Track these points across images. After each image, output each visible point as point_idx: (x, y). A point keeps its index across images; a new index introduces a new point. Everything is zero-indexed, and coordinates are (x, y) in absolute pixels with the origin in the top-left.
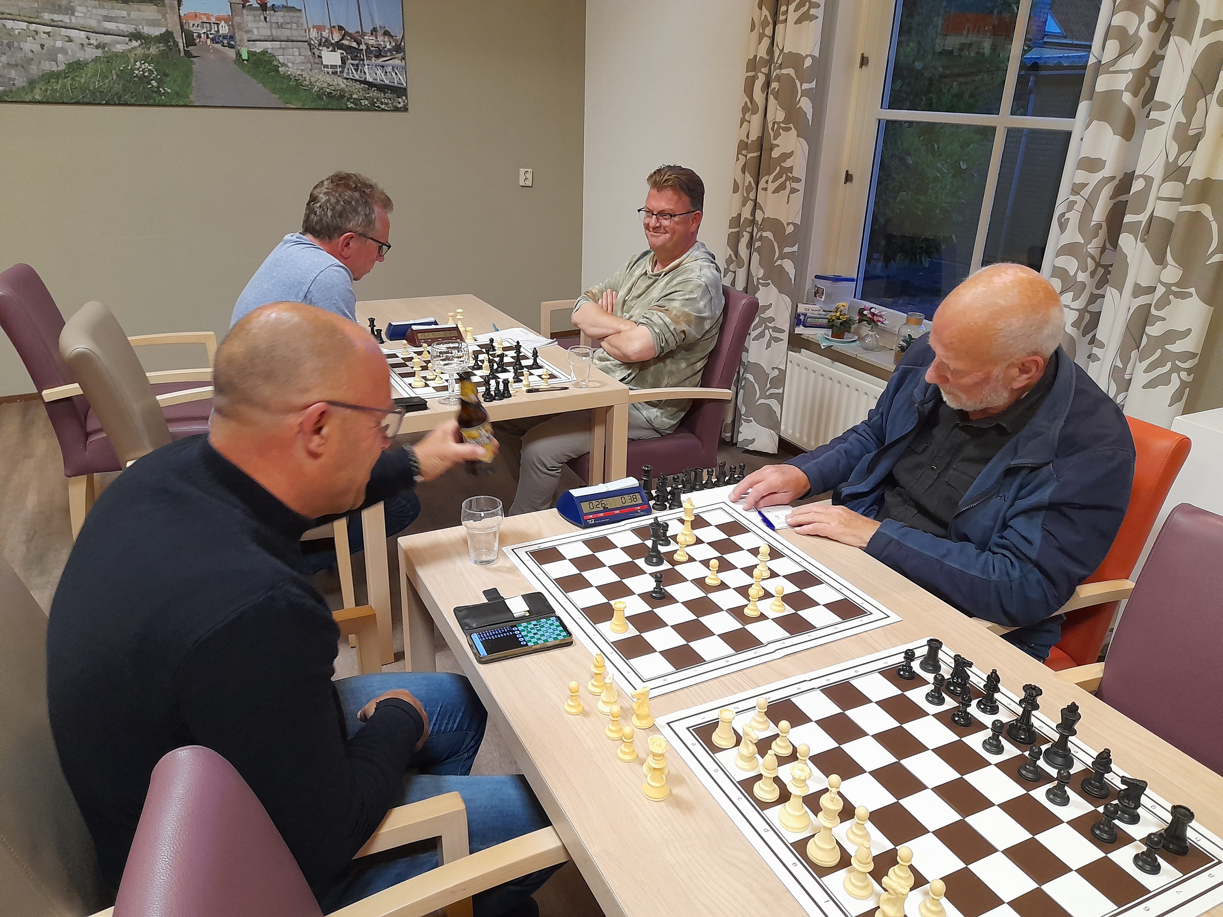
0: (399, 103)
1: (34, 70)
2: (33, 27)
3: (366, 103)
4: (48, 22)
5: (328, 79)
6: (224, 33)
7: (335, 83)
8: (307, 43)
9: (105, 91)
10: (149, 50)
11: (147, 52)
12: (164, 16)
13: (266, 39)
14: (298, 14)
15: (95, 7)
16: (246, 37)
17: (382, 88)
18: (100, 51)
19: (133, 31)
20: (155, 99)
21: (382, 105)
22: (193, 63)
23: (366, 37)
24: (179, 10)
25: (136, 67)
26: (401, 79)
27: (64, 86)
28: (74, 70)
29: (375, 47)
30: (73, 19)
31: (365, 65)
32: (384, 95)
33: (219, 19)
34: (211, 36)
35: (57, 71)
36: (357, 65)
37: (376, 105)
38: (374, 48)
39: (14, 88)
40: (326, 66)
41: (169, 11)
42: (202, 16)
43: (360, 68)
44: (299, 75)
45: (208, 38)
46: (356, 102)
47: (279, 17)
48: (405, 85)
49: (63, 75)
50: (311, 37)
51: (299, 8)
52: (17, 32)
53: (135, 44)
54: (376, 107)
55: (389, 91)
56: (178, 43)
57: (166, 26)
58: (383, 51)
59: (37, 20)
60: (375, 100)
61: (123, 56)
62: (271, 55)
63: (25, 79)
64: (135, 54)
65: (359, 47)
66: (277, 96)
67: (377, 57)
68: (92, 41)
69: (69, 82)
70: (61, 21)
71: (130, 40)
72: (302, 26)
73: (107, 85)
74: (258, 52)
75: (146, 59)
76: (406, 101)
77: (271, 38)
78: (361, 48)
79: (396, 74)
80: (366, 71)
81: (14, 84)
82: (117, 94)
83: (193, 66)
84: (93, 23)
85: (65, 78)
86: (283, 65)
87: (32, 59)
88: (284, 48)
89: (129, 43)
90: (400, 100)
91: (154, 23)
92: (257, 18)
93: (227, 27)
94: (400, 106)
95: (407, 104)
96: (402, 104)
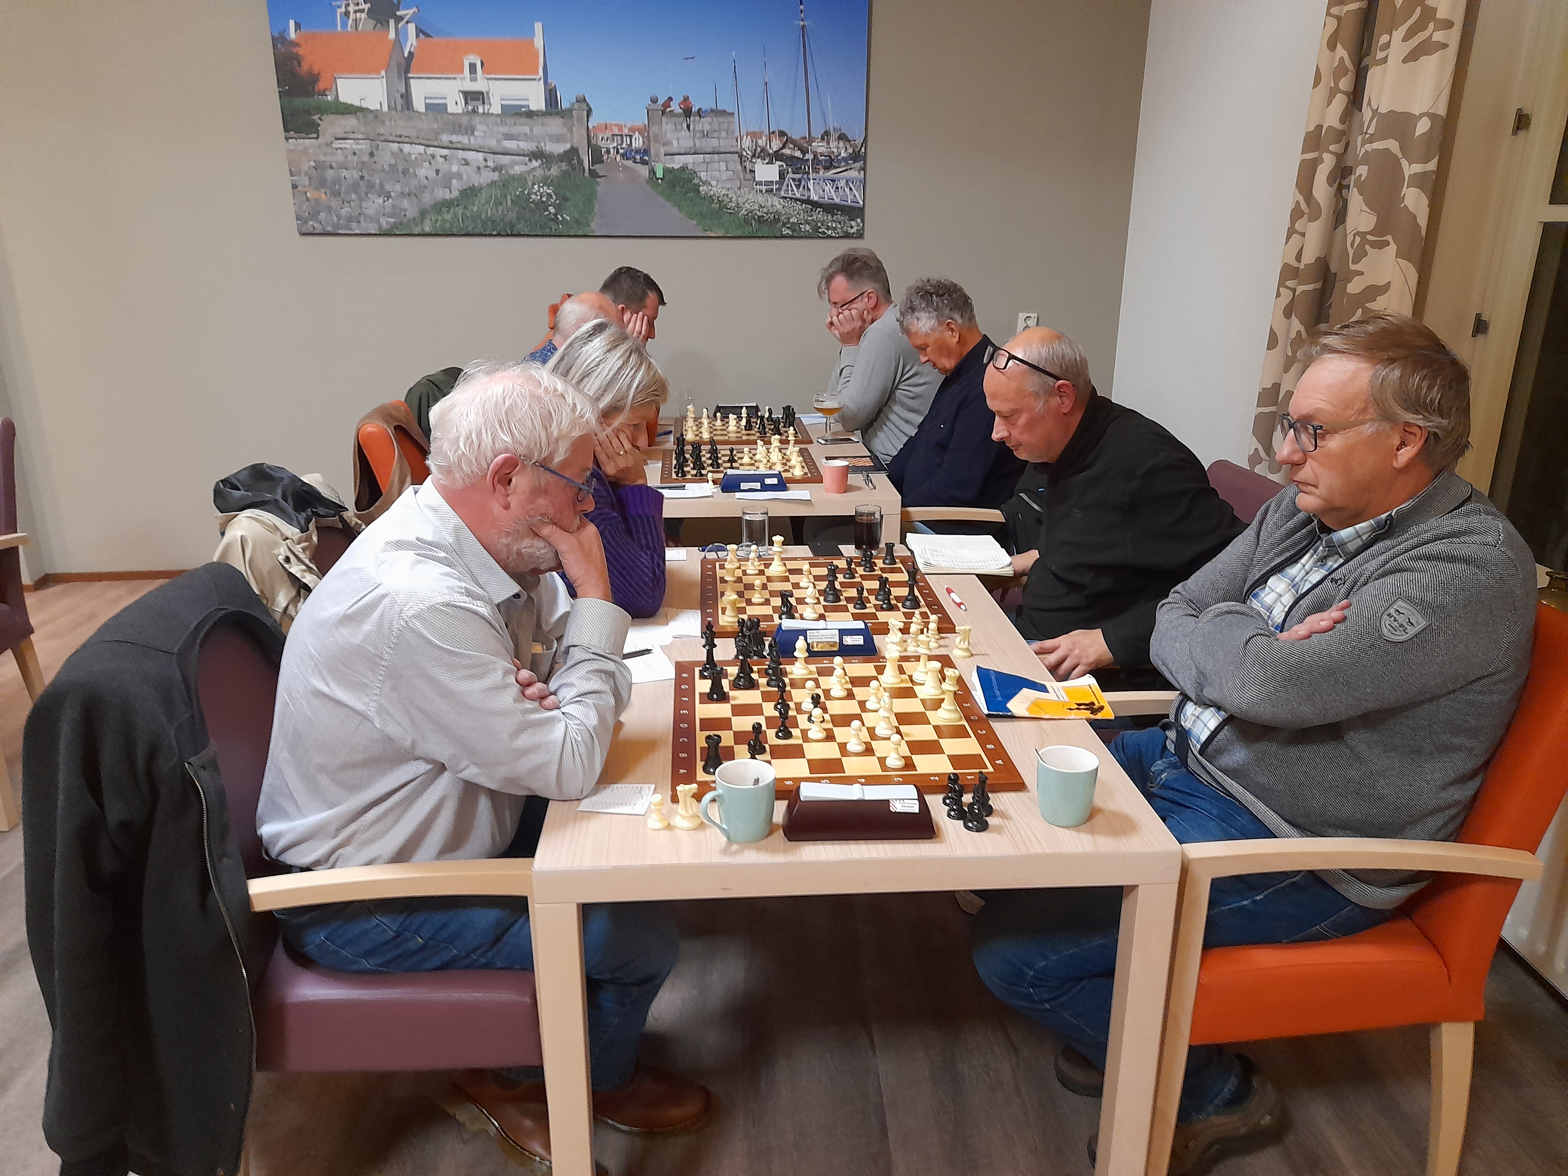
0: (852, 227)
1: (427, 199)
2: (431, 150)
3: (807, 229)
4: (446, 145)
5: (759, 199)
6: (637, 145)
7: (770, 203)
8: (737, 155)
9: (497, 220)
10: (550, 170)
11: (547, 173)
12: (570, 130)
13: (688, 150)
14: (729, 119)
15: (497, 124)
16: (662, 151)
17: (830, 208)
18: (497, 173)
19: (535, 149)
20: (551, 229)
21: (828, 230)
22: (598, 184)
23: (813, 144)
24: (588, 121)
25: (534, 191)
26: (857, 195)
27: (455, 215)
28: (468, 197)
29: (826, 156)
30: (472, 139)
31: (809, 180)
32: (833, 217)
33: (633, 130)
34: (621, 151)
35: (450, 199)
36: (800, 180)
37: (820, 230)
38: (823, 157)
39: (405, 220)
40: (760, 183)
41: (576, 123)
42: (613, 127)
43: (803, 183)
44: (723, 196)
45: (618, 152)
46: (794, 227)
47: (705, 124)
48: (861, 203)
49: (456, 203)
50: (743, 147)
51: (732, 112)
52: (413, 157)
53: (535, 164)
54: (820, 233)
55: (839, 213)
56: (583, 161)
57: (572, 142)
58: (835, 161)
59: (435, 143)
60: (819, 225)
61: (521, 179)
62: (692, 172)
63: (416, 209)
64: (534, 176)
65: (804, 155)
66: (695, 222)
67: (827, 168)
68: (490, 164)
69: (460, 211)
70: (460, 142)
71: (530, 160)
72: (734, 133)
73: (500, 212)
74: (675, 168)
75: (546, 181)
76: (861, 225)
77: (693, 151)
78: (807, 157)
79: (851, 189)
80: (811, 187)
81: (405, 215)
82: (511, 222)
83: (598, 188)
84: (492, 143)
85: (458, 205)
86: (705, 183)
87: (426, 187)
88: (708, 163)
89: (528, 164)
90: (853, 223)
91: (559, 139)
92: (679, 127)
93: (641, 139)
94: (852, 231)
95: (863, 229)
96: (855, 228)
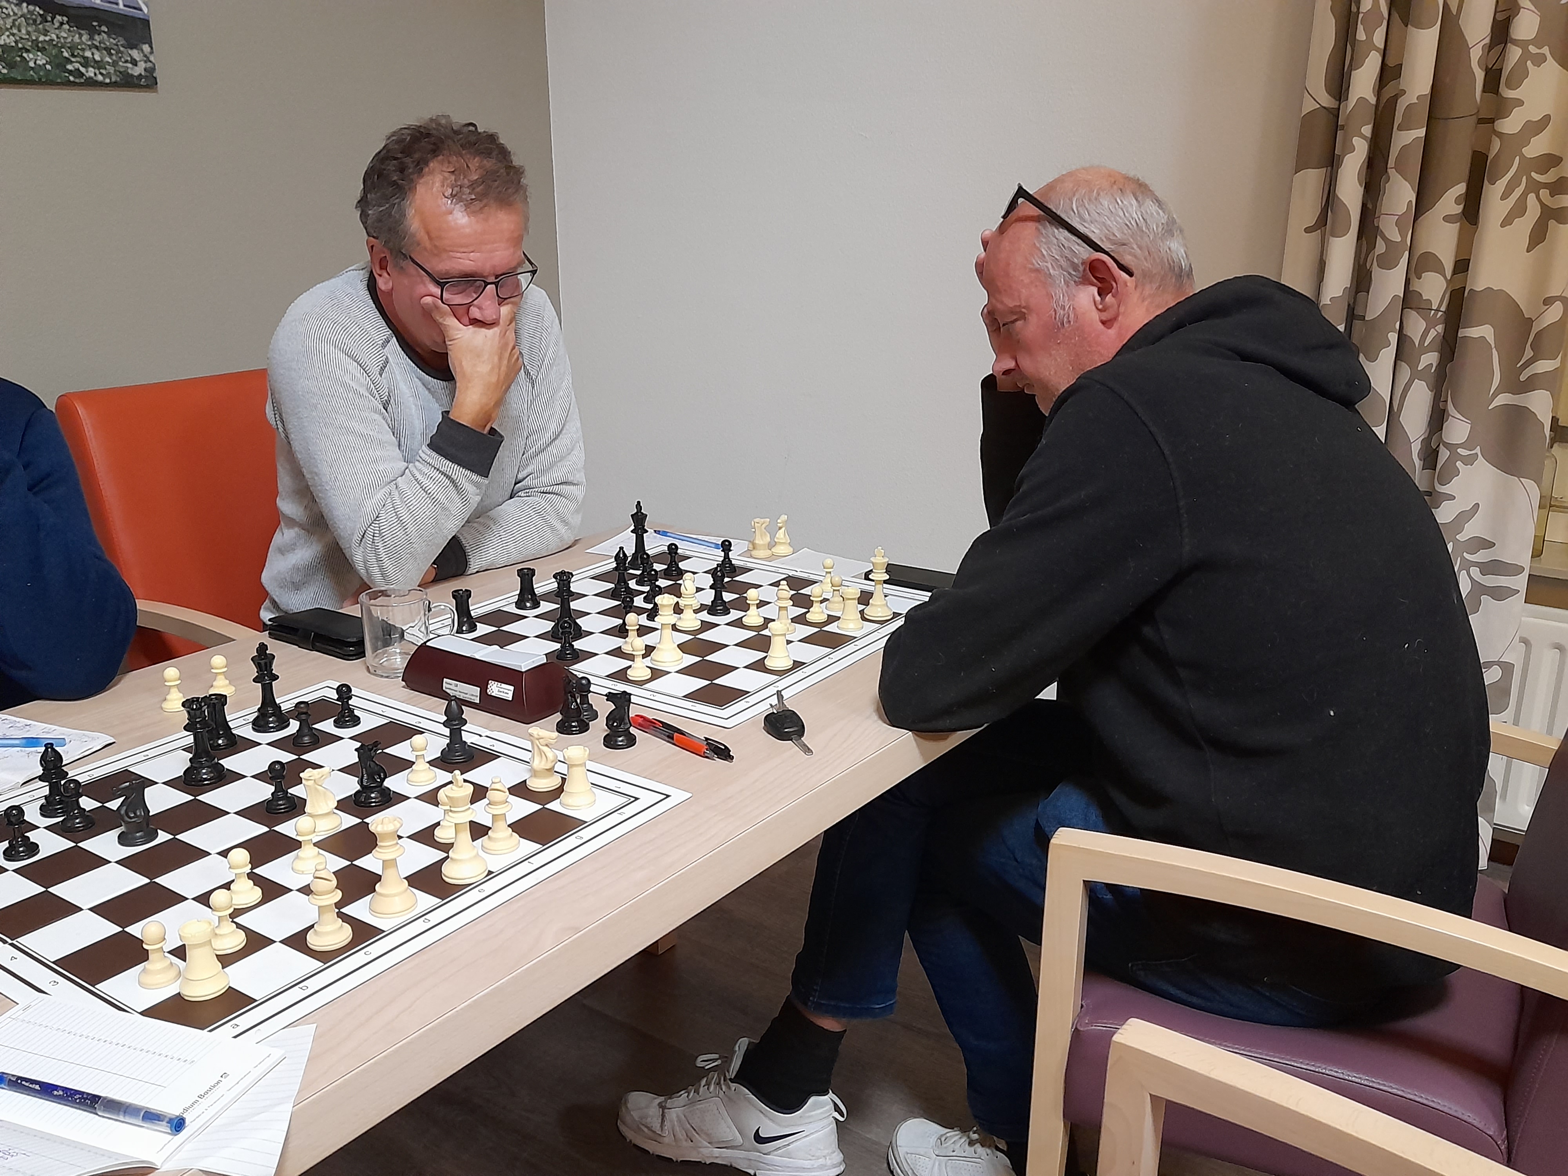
0: (135, 63)
3: (38, 62)
17: (82, 17)
21: (85, 66)
32: (91, 38)
37: (70, 67)
46: (12, 58)
48: (146, 10)
54: (70, 73)
55: (104, 28)
60: (66, 54)
76: (151, 60)
90: (135, 54)
94: (137, 71)
95: (152, 66)
96: (142, 65)
